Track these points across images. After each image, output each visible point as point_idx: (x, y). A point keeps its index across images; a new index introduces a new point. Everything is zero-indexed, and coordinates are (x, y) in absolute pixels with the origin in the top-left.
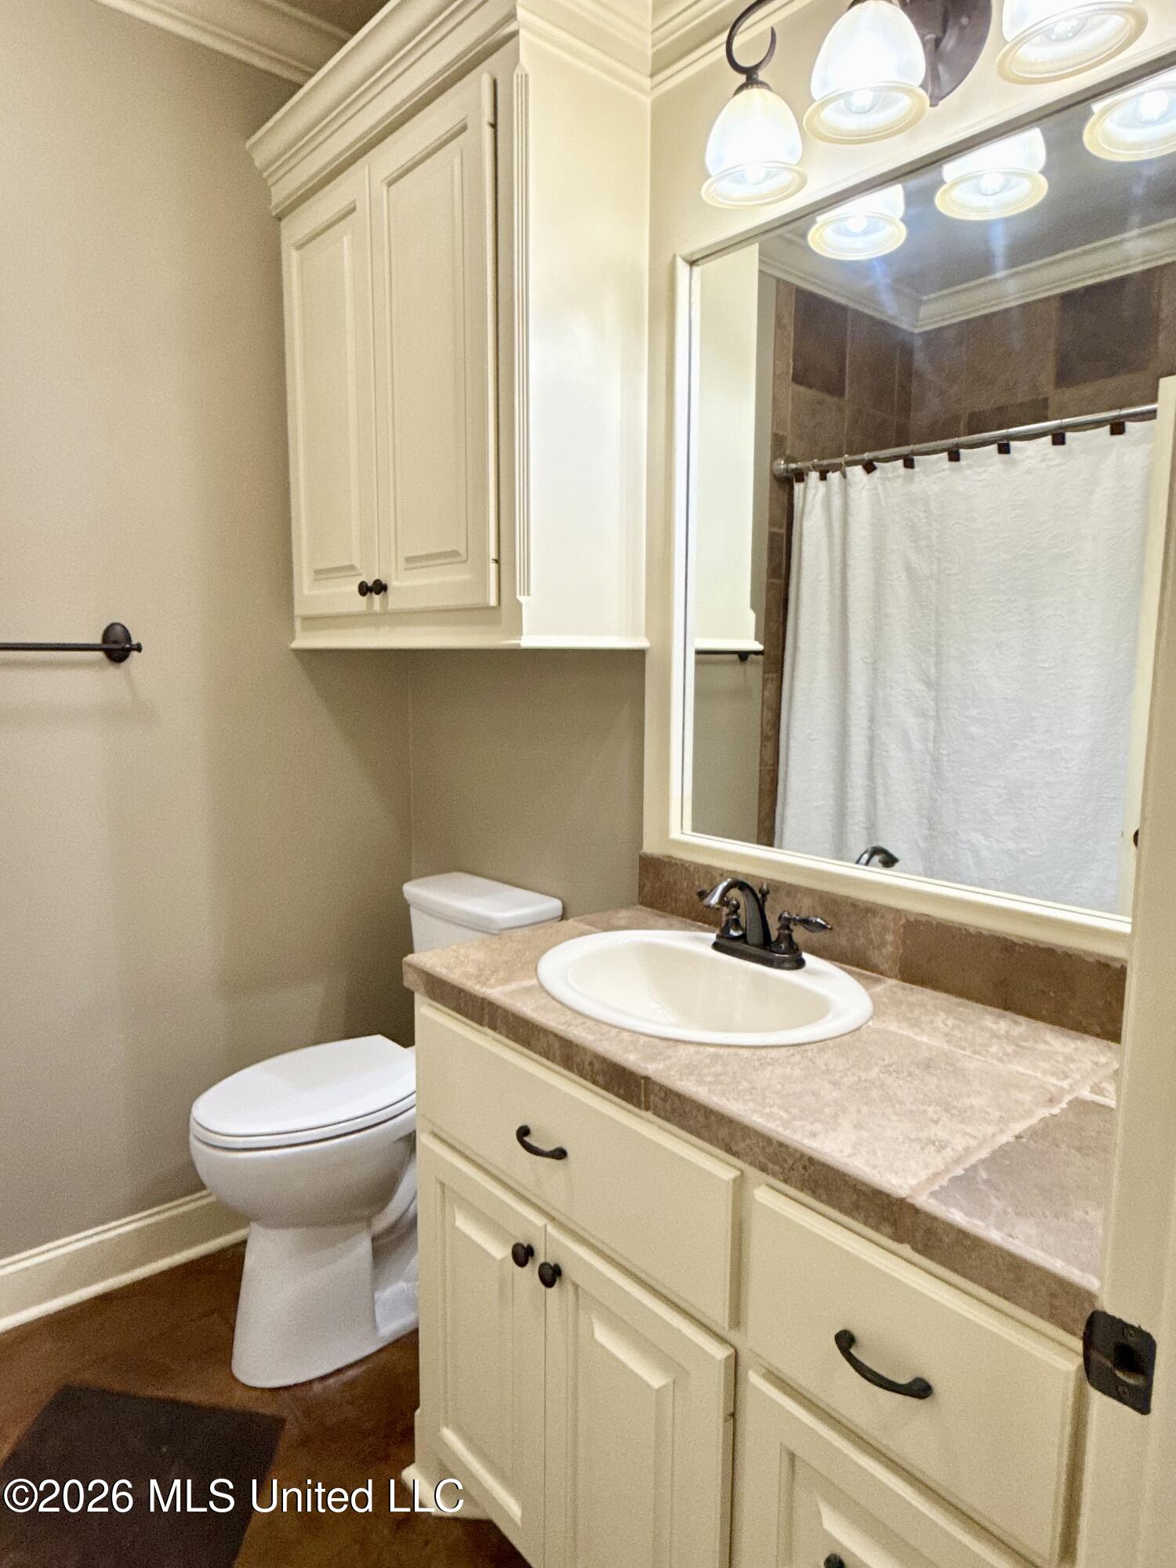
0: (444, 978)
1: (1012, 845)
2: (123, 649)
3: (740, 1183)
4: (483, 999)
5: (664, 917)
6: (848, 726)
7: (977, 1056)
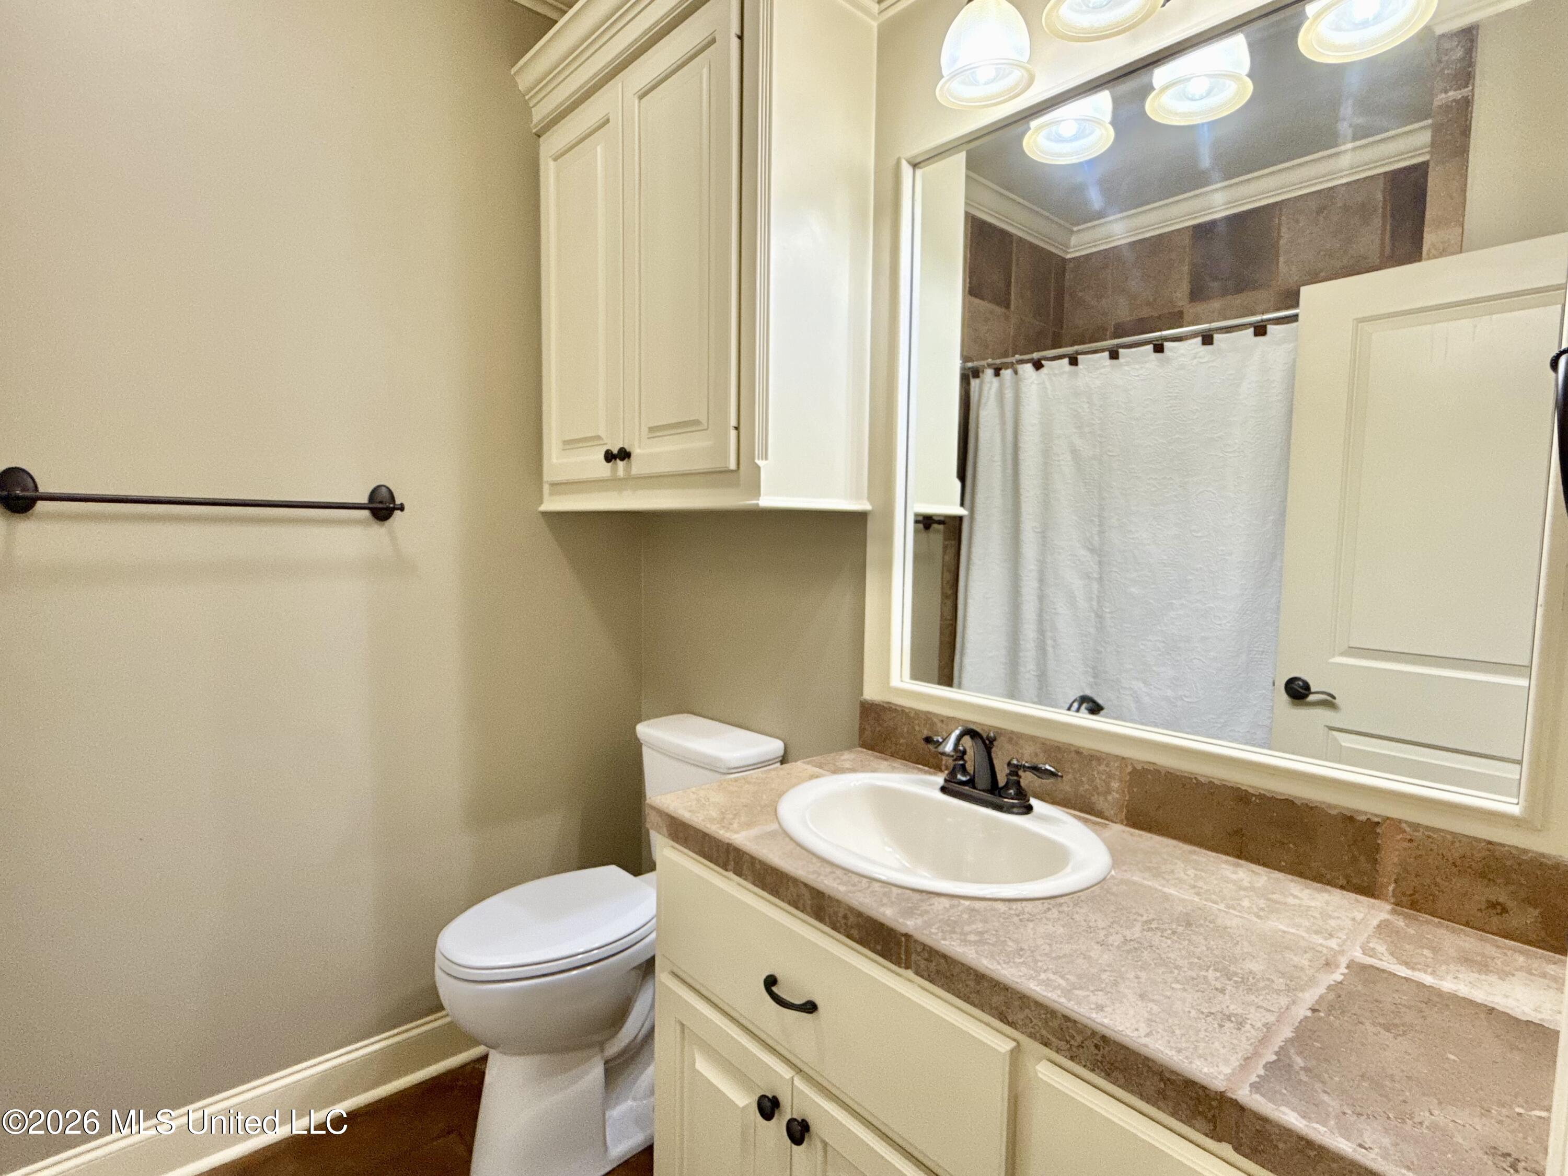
0: (687, 822)
1: (1169, 693)
2: (387, 509)
3: (1016, 1053)
4: (729, 845)
5: (886, 760)
6: (1020, 587)
7: (1231, 911)
